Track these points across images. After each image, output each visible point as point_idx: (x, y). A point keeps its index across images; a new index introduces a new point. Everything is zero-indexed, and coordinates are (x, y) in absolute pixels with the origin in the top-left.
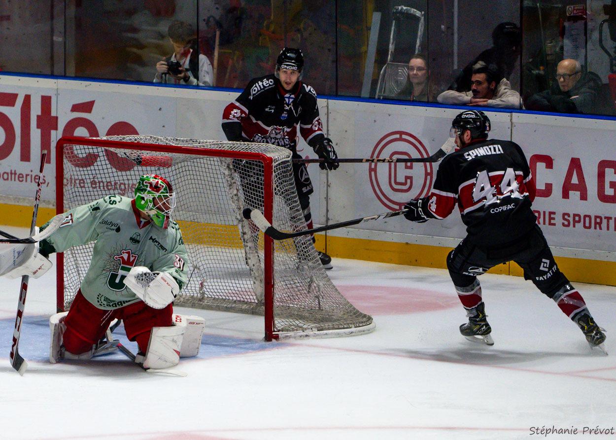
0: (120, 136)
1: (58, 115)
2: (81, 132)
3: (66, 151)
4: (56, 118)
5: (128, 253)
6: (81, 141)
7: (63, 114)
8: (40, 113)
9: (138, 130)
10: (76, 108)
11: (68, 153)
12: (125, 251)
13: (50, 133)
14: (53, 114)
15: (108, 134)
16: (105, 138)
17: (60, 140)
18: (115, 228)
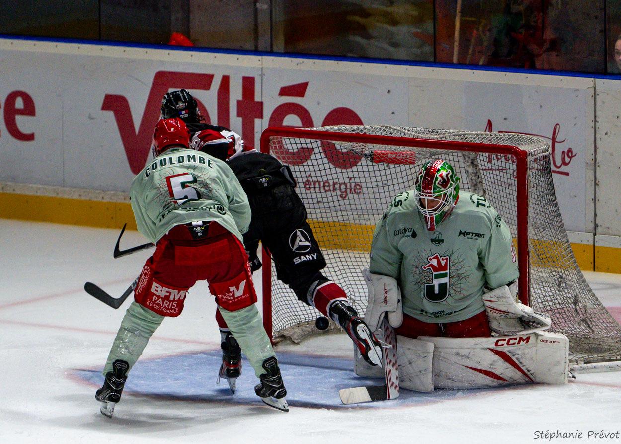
1: (263, 101)
2: (292, 121)
3: (273, 145)
4: (261, 104)
5: (436, 257)
6: (292, 132)
7: (270, 100)
8: (241, 98)
9: (361, 118)
10: (285, 91)
11: (276, 148)
12: (431, 257)
13: (254, 122)
14: (257, 99)
15: (324, 125)
16: (320, 129)
17: (266, 131)
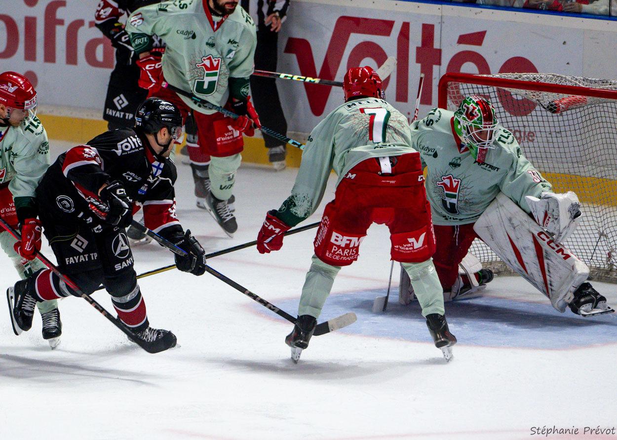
0: (516, 73)
1: (442, 48)
2: (469, 68)
3: (451, 91)
4: (440, 51)
6: (469, 79)
7: (449, 48)
9: (537, 69)
10: (463, 39)
11: (453, 93)
13: (432, 68)
14: (436, 45)
15: (501, 71)
16: (498, 76)
17: (444, 77)
18: (433, 153)
